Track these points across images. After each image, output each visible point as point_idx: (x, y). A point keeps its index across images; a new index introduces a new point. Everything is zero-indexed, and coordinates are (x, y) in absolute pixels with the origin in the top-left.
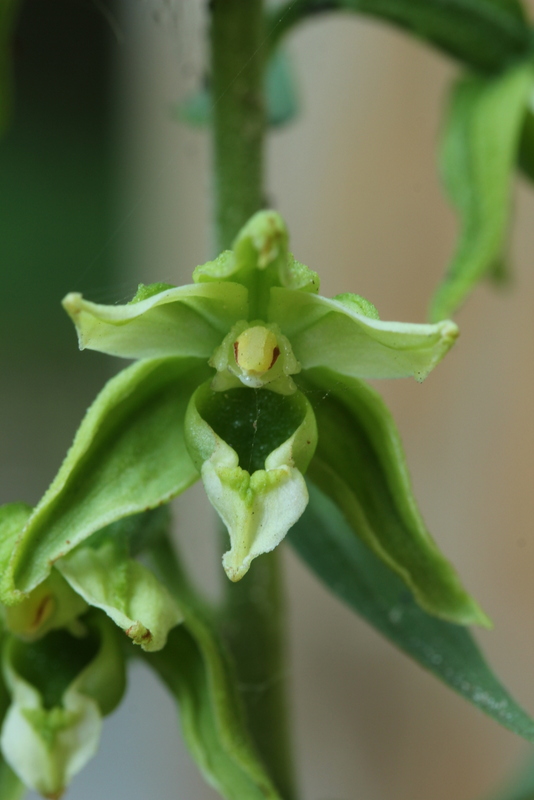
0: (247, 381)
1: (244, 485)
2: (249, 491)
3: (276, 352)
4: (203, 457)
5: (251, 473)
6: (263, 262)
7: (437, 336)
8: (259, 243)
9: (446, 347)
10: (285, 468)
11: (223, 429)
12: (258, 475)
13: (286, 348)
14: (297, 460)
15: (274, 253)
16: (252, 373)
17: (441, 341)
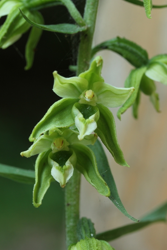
0: (87, 100)
1: (84, 121)
2: (85, 123)
3: (94, 96)
4: (75, 116)
5: (86, 119)
6: (98, 65)
7: (130, 91)
8: (97, 62)
9: (131, 93)
10: (93, 119)
11: (81, 111)
12: (87, 120)
13: (95, 95)
14: (95, 119)
15: (100, 64)
16: (89, 98)
17: (131, 92)
